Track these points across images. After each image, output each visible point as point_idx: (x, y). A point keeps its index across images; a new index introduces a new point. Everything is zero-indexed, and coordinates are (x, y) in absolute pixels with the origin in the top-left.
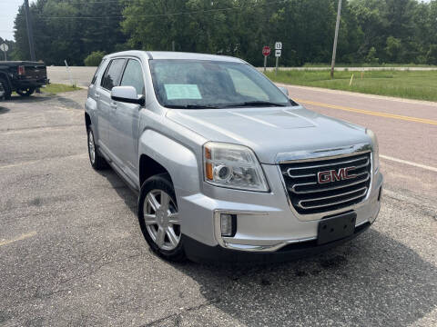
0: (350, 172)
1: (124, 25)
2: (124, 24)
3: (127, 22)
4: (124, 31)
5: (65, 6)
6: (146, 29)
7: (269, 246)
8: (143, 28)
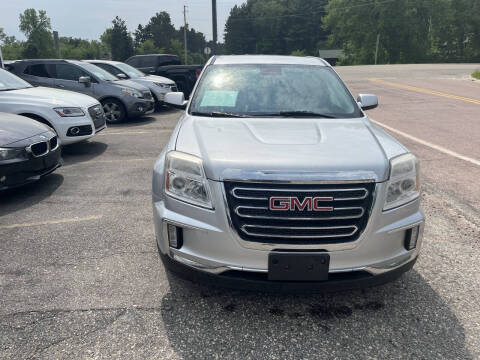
0: (321, 204)
1: (325, 21)
2: (325, 19)
3: (328, 17)
4: (324, 27)
5: (273, 5)
6: (349, 23)
7: (211, 268)
8: (345, 22)
